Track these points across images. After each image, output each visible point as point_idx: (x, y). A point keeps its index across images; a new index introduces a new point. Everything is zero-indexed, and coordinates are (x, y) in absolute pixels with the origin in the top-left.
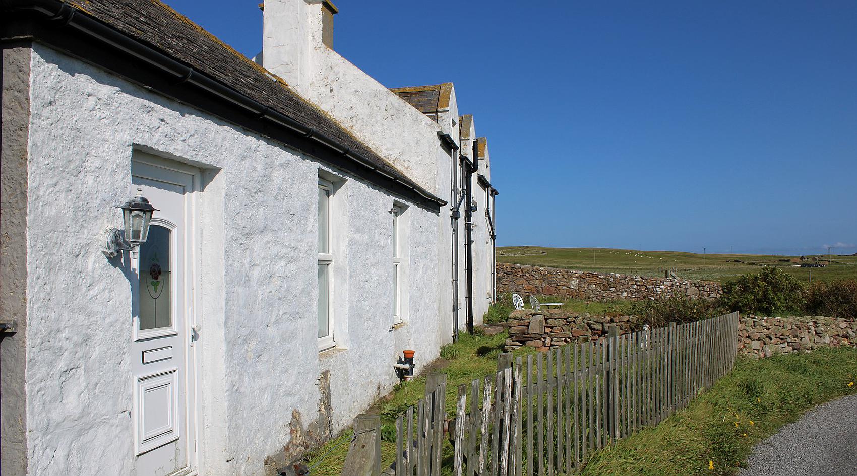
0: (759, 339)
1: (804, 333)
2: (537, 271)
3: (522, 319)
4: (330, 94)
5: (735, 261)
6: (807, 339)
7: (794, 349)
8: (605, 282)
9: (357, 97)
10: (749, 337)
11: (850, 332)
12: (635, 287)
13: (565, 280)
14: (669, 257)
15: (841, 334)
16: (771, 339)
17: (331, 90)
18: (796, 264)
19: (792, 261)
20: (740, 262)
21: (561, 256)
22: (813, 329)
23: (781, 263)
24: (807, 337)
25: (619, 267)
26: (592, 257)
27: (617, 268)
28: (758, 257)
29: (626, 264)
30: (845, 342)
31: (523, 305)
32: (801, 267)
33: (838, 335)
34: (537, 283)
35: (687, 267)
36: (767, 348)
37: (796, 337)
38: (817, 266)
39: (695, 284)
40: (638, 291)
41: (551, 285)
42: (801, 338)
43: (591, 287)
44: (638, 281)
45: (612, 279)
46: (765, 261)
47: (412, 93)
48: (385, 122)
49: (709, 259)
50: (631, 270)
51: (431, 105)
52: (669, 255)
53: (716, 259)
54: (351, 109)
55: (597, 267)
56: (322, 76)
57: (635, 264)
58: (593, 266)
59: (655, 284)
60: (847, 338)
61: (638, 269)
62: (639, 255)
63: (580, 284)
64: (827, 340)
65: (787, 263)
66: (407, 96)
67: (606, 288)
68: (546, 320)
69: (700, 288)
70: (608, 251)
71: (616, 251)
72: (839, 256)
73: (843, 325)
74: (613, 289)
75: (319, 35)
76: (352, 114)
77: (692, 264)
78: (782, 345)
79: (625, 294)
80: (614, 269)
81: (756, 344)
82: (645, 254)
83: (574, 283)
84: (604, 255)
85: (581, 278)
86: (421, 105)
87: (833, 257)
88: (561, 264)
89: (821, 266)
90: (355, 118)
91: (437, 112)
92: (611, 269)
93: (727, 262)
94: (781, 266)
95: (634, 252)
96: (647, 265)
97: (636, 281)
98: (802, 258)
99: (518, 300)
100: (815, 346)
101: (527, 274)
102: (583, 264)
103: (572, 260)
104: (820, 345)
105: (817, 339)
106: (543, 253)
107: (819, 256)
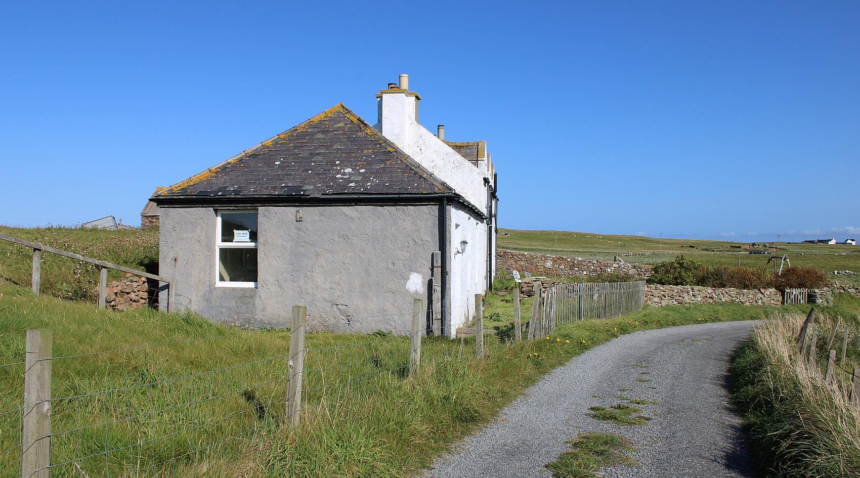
0: (658, 297)
1: (685, 295)
2: (523, 255)
3: (529, 283)
4: (420, 152)
5: (690, 247)
6: (687, 298)
7: (678, 303)
8: (571, 264)
9: (436, 155)
10: (652, 295)
11: (714, 296)
12: (593, 267)
13: (542, 262)
14: (627, 241)
15: (708, 296)
16: (665, 297)
17: (421, 150)
18: (746, 250)
19: (743, 247)
20: (694, 247)
21: (523, 238)
22: (691, 292)
23: (732, 249)
24: (687, 297)
25: (579, 250)
26: (553, 240)
27: (577, 251)
28: (712, 243)
29: (585, 247)
30: (711, 301)
31: (519, 277)
32: (750, 253)
33: (706, 297)
34: (522, 263)
35: (644, 251)
36: (662, 302)
37: (680, 296)
38: (764, 253)
39: (635, 266)
40: (595, 271)
41: (532, 265)
42: (683, 298)
43: (561, 267)
44: (594, 263)
45: (576, 262)
46: (718, 247)
47: (461, 147)
48: (453, 170)
49: (665, 244)
50: (591, 253)
51: (473, 155)
52: (628, 239)
53: (673, 244)
54: (433, 161)
55: (558, 249)
56: (415, 141)
57: (595, 247)
58: (554, 249)
59: (606, 266)
60: (712, 299)
61: (597, 252)
62: (599, 238)
63: (553, 265)
64: (699, 299)
65: (738, 249)
66: (458, 148)
67: (572, 268)
68: (542, 284)
69: (639, 269)
70: (570, 234)
71: (577, 234)
72: (788, 243)
73: (710, 291)
74: (577, 269)
75: (413, 116)
76: (433, 164)
77: (649, 248)
78: (672, 301)
79: (585, 273)
80: (574, 252)
81: (656, 299)
82: (605, 238)
83: (549, 264)
84: (565, 238)
85: (554, 261)
86: (467, 155)
87: (783, 244)
88: (524, 245)
89: (768, 253)
90: (435, 167)
91: (477, 160)
92: (572, 251)
93: (682, 247)
94: (732, 251)
95: (594, 236)
96: (606, 248)
97: (593, 264)
98: (754, 244)
99: (516, 274)
100: (692, 302)
101: (515, 257)
102: (545, 246)
103: (534, 241)
104: (694, 302)
105: (693, 298)
106: (506, 234)
107: (769, 243)
